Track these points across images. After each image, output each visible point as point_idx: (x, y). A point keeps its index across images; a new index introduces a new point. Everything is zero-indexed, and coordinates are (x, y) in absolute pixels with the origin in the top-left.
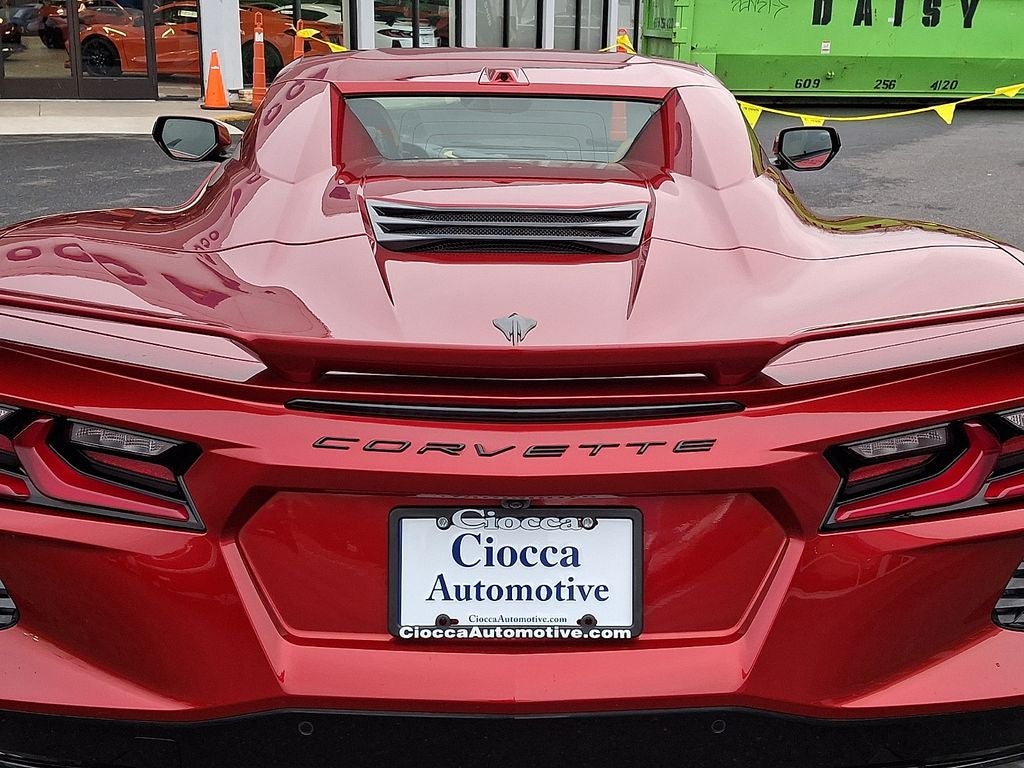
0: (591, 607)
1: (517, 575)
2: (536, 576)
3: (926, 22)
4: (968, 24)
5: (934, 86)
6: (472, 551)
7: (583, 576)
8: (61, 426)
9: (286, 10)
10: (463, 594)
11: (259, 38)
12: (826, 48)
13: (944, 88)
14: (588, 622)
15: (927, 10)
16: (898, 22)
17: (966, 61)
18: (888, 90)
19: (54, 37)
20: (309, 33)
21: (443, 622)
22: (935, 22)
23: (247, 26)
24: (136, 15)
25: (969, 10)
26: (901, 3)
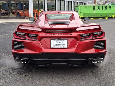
0: (64, 46)
1: (59, 44)
2: (60, 44)
4: (110, 9)
6: (56, 42)
7: (64, 44)
8: (28, 34)
9: (38, 10)
10: (55, 45)
11: (35, 12)
12: (95, 12)
14: (64, 47)
16: (102, 9)
19: (13, 13)
20: (40, 12)
21: (54, 47)
22: (106, 9)
23: (34, 11)
24: (22, 11)
25: (110, 8)
26: (103, 7)
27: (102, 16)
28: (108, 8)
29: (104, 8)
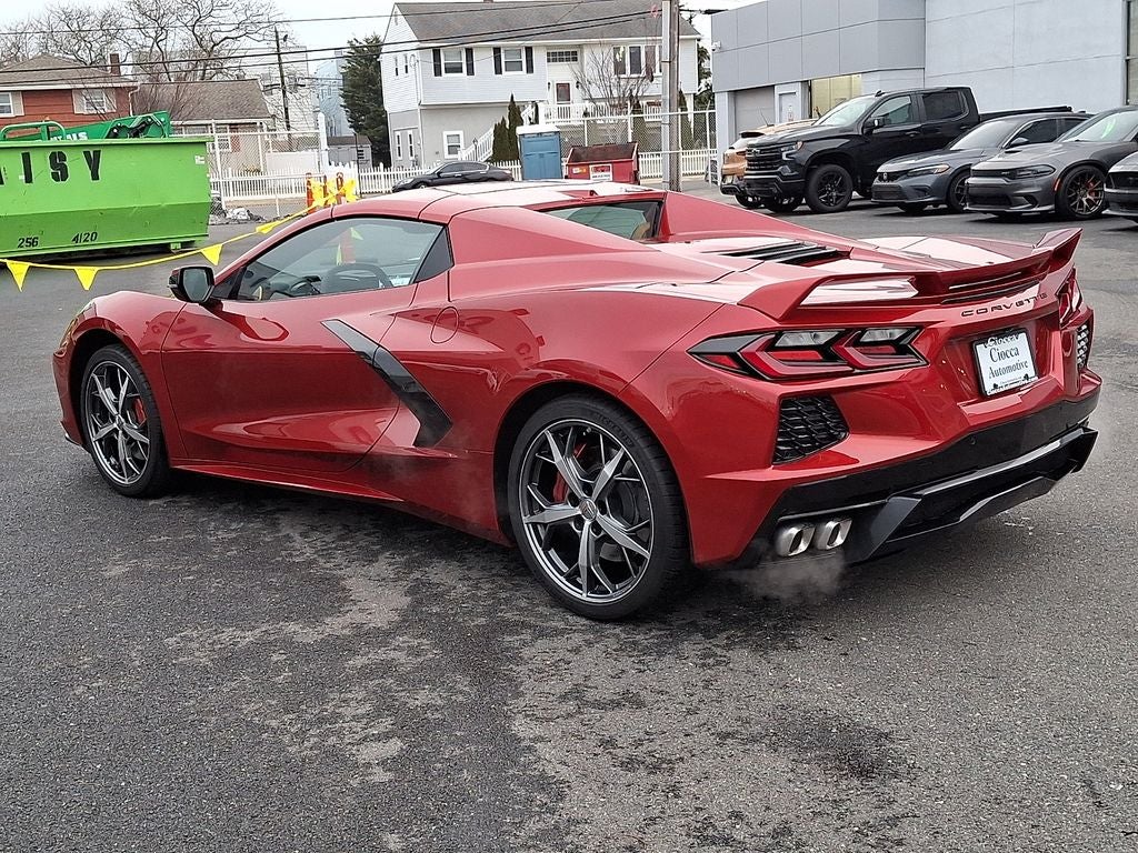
3: (55, 177)
4: (95, 176)
5: (76, 239)
10: (996, 374)
13: (85, 240)
14: (1026, 376)
15: (53, 165)
16: (29, 179)
17: (102, 212)
18: (31, 248)
21: (995, 387)
22: (64, 177)
25: (94, 163)
26: (26, 158)
27: (33, 242)
28: (77, 165)
29: (41, 164)
